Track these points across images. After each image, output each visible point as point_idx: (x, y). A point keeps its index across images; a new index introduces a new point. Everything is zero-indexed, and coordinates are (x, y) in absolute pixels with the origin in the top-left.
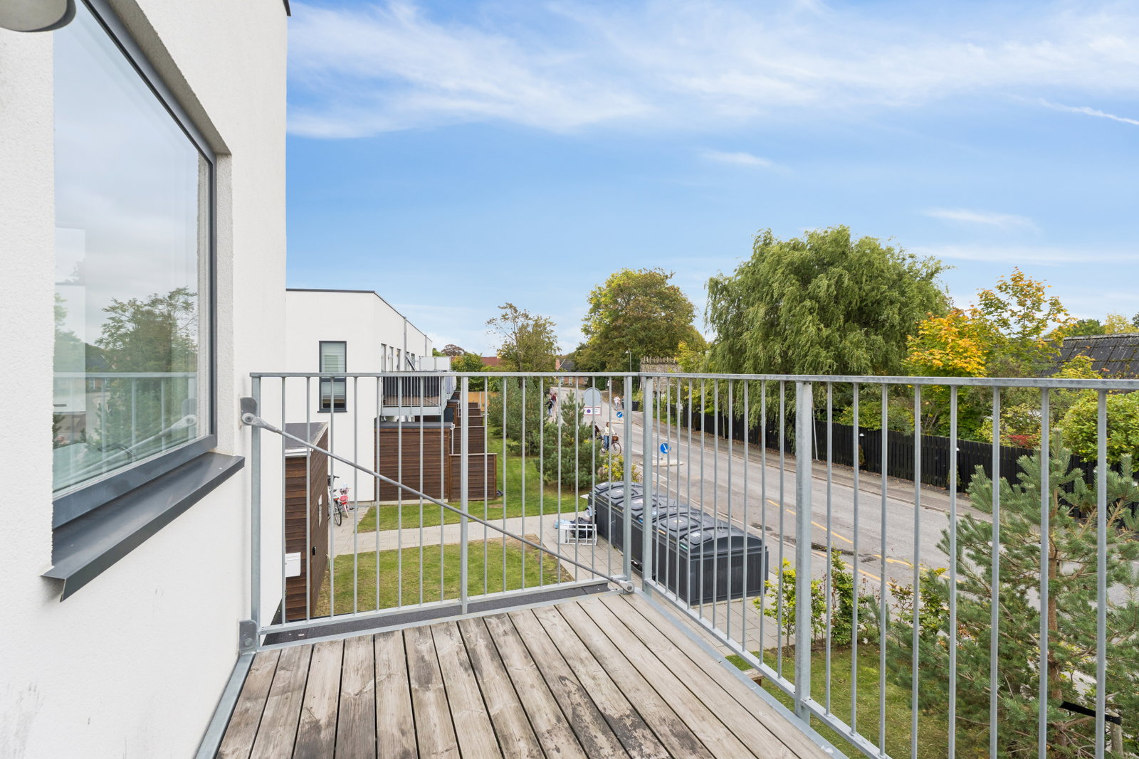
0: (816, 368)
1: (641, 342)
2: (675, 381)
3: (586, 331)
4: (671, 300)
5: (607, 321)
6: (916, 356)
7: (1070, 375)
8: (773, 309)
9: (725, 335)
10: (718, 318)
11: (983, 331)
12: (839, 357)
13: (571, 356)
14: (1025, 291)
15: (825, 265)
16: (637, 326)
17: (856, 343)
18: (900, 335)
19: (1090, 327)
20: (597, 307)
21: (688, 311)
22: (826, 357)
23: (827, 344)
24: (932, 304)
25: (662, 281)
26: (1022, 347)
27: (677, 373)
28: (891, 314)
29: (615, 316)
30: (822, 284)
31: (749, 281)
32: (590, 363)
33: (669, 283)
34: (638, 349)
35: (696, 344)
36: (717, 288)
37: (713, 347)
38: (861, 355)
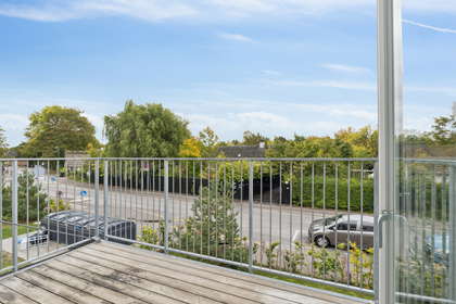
0: (150, 155)
1: (65, 142)
2: (87, 161)
3: (28, 135)
4: (83, 123)
5: (42, 131)
6: (182, 152)
7: (220, 157)
8: (134, 132)
9: (112, 141)
10: (109, 133)
11: (199, 144)
12: (158, 151)
13: (16, 149)
14: (209, 132)
15: (154, 117)
16: (63, 134)
17: (164, 147)
18: (177, 144)
19: (223, 144)
20: (35, 123)
21: (92, 129)
22: (154, 151)
23: (154, 146)
24: (186, 134)
25: (78, 113)
26: (209, 149)
27: (88, 158)
28: (175, 136)
29: (48, 128)
30: (153, 124)
31: (124, 120)
32: (29, 153)
33: (82, 115)
34: (64, 146)
35: (97, 145)
36: (108, 120)
37: (107, 146)
38: (165, 151)
